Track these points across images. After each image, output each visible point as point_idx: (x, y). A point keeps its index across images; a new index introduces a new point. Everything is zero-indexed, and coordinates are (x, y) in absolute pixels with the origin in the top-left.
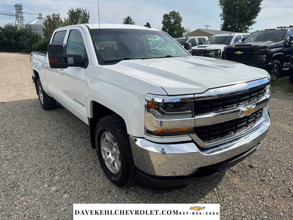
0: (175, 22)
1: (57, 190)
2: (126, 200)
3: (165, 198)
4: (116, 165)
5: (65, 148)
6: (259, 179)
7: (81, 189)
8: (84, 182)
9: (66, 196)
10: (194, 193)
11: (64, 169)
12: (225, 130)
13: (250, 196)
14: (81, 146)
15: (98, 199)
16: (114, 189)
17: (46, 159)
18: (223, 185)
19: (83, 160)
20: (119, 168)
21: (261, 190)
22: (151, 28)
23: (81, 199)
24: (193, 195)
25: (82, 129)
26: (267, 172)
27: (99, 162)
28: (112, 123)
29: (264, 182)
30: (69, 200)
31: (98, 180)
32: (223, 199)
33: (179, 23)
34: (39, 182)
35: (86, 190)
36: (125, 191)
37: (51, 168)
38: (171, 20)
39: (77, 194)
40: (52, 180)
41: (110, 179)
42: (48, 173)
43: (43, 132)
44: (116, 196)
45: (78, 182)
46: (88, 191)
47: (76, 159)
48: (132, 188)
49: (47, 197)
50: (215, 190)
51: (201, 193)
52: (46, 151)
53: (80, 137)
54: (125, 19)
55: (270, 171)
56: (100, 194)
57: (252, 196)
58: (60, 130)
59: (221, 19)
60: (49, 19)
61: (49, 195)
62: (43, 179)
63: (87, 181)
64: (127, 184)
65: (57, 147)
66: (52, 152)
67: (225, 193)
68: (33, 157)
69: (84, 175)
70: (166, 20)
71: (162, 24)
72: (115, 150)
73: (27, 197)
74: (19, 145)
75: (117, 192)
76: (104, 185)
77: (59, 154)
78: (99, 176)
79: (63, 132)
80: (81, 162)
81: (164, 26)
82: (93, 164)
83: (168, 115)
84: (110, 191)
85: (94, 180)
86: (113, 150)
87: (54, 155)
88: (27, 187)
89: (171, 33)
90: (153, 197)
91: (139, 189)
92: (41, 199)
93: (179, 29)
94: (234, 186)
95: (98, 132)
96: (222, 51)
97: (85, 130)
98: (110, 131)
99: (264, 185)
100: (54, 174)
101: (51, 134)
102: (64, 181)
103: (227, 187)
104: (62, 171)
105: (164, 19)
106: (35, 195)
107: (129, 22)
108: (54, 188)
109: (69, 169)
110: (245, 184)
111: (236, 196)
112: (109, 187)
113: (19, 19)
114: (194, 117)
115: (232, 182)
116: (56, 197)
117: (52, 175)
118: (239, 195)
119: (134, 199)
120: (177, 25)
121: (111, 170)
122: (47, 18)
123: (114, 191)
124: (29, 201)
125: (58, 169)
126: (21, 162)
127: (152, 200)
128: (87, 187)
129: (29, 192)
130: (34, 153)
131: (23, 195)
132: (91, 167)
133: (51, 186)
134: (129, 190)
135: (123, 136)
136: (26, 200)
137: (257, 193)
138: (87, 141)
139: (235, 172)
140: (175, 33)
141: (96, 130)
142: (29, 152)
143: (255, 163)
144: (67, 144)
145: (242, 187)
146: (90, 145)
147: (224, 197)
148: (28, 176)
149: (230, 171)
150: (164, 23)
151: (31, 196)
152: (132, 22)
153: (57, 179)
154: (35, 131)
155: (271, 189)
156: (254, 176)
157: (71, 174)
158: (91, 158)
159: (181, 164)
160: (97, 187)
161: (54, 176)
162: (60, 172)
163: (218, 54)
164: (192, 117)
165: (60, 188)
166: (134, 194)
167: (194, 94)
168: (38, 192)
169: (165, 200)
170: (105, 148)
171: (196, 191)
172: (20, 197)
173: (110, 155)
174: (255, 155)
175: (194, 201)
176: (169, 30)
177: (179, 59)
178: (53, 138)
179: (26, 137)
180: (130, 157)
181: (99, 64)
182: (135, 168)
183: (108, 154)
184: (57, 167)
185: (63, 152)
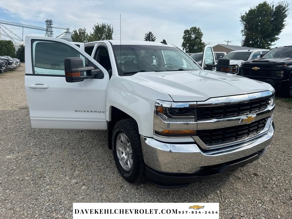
0: (196, 38)
1: (77, 182)
2: (136, 195)
3: (171, 196)
4: (129, 163)
5: (85, 149)
6: (262, 186)
7: (97, 183)
8: (101, 177)
9: (84, 187)
10: (198, 194)
11: (83, 166)
12: (226, 136)
13: (251, 200)
14: (99, 148)
15: (112, 192)
16: (126, 185)
17: (69, 157)
18: (226, 189)
19: (100, 159)
20: (131, 166)
21: (262, 196)
22: (167, 44)
23: (97, 191)
24: (197, 195)
25: (101, 133)
26: (271, 181)
27: (114, 162)
28: (126, 125)
29: (266, 189)
30: (87, 191)
31: (113, 176)
32: (225, 200)
33: (200, 39)
34: (62, 175)
35: (102, 184)
36: (135, 187)
37: (72, 165)
38: (192, 36)
39: (93, 187)
40: (73, 174)
41: (123, 176)
42: (70, 168)
43: (66, 134)
44: (127, 190)
45: (95, 177)
46: (104, 185)
47: (94, 158)
48: (142, 185)
49: (68, 187)
50: (218, 192)
51: (205, 194)
52: (68, 150)
53: (98, 140)
54: (146, 34)
55: (274, 179)
56: (113, 188)
57: (253, 199)
58: (82, 133)
59: (243, 35)
60: (76, 34)
61: (70, 186)
62: (65, 173)
63: (103, 177)
64: (138, 180)
65: (78, 148)
66: (74, 151)
67: (227, 195)
68: (57, 155)
69: (101, 172)
70: (187, 35)
71: (183, 39)
72: (128, 149)
73: (51, 186)
74: (45, 144)
75: (128, 188)
76: (117, 181)
77: (80, 153)
78: (114, 173)
79: (84, 135)
80: (99, 161)
81: (184, 41)
82: (109, 163)
83: (174, 119)
84: (122, 187)
85: (109, 176)
86: (127, 149)
87: (75, 154)
88: (52, 178)
89: (191, 48)
90: (160, 194)
91: (148, 187)
92: (63, 188)
93: (200, 44)
94: (237, 190)
95: (115, 133)
96: (240, 66)
97: (104, 134)
98: (125, 132)
99: (266, 191)
100: (75, 169)
101: (73, 136)
102: (83, 176)
103: (230, 190)
104: (81, 167)
105: (185, 34)
106: (58, 185)
107: (151, 37)
108: (74, 181)
109: (88, 166)
110: (247, 189)
111: (237, 199)
112: (122, 183)
113: (49, 33)
114: (197, 121)
115: (235, 186)
116: (76, 187)
117: (73, 170)
118: (240, 198)
119: (143, 194)
120: (198, 40)
121: (124, 167)
122: (74, 33)
123: (126, 186)
124: (53, 189)
125: (78, 166)
126: (47, 158)
127: (159, 196)
128: (103, 182)
129: (53, 183)
130: (58, 151)
131: (48, 184)
132: (107, 165)
133: (72, 179)
134: (139, 187)
135: (135, 137)
136: (51, 188)
137: (259, 197)
138: (105, 144)
139: (239, 178)
140: (196, 48)
141: (113, 132)
142: (54, 150)
143: (260, 172)
144: (87, 145)
145: (244, 192)
146: (107, 147)
147: (225, 198)
148: (52, 170)
149: (235, 178)
150: (184, 38)
151: (55, 186)
152: (153, 37)
153: (77, 174)
154: (59, 133)
155: (273, 195)
156: (257, 183)
157: (89, 171)
158: (107, 158)
159: (186, 164)
160: (111, 182)
161: (74, 171)
162: (80, 168)
163: (235, 70)
164: (195, 122)
165: (79, 180)
166: (144, 190)
167: (197, 102)
168: (61, 183)
169: (171, 197)
170: (120, 148)
171: (200, 192)
172: (45, 185)
173: (124, 155)
174: (261, 165)
175: (197, 200)
176: (189, 45)
177: (191, 72)
178: (75, 139)
179: (51, 137)
180: (140, 155)
181: (119, 75)
182: (145, 165)
183: (122, 153)
184: (77, 164)
185: (83, 151)
